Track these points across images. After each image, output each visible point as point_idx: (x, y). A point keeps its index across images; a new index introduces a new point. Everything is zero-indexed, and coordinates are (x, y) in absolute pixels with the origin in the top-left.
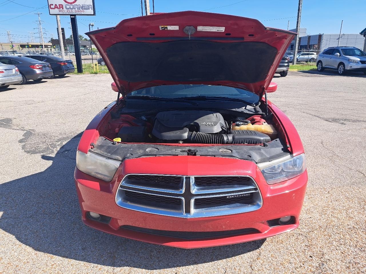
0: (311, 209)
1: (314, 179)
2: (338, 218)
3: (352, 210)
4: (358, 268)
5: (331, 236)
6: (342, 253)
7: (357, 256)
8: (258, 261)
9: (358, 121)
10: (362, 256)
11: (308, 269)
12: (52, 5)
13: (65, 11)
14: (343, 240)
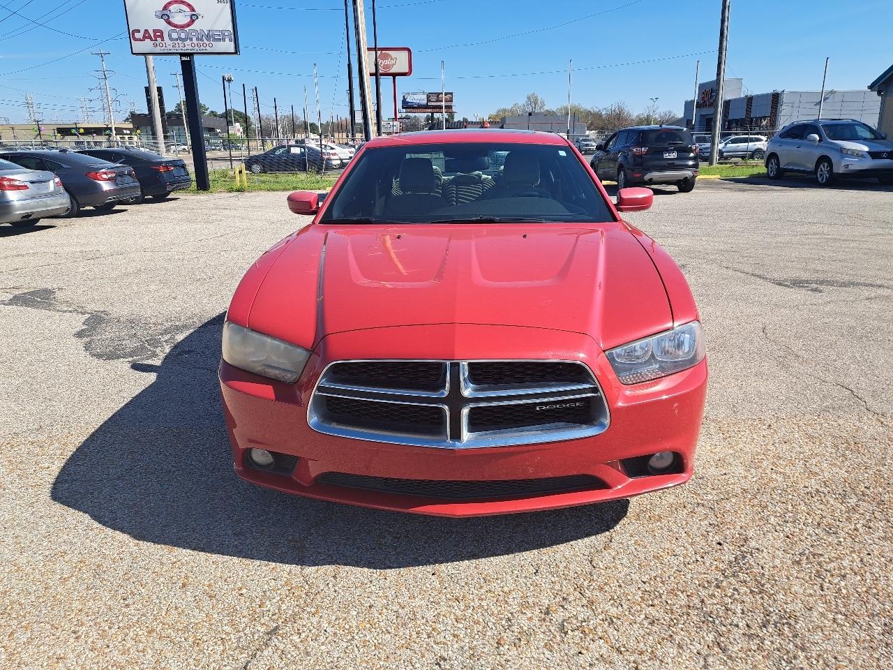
0: (728, 457)
1: (739, 401)
2: (784, 474)
3: (818, 458)
4: (820, 564)
5: (766, 507)
6: (788, 537)
7: (818, 543)
8: (605, 552)
9: (853, 284)
10: (830, 543)
11: (711, 566)
12: (138, 31)
13: (168, 45)
14: (791, 515)
